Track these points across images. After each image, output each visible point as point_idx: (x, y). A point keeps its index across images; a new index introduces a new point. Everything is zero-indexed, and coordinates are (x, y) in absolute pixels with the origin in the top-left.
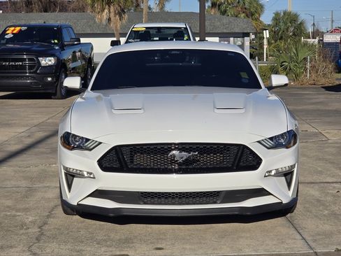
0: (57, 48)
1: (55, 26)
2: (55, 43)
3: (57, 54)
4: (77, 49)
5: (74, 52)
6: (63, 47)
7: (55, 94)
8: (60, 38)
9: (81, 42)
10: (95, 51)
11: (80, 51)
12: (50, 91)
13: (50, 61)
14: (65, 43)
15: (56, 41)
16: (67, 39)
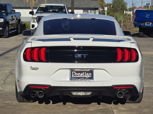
0: (4, 14)
1: (3, 4)
2: (3, 12)
3: (5, 17)
4: (13, 15)
5: (12, 17)
6: (7, 14)
7: (3, 36)
8: (6, 10)
9: (16, 12)
10: (22, 16)
11: (15, 16)
12: (1, 34)
13: (1, 20)
14: (8, 12)
15: (4, 11)
16: (9, 10)
